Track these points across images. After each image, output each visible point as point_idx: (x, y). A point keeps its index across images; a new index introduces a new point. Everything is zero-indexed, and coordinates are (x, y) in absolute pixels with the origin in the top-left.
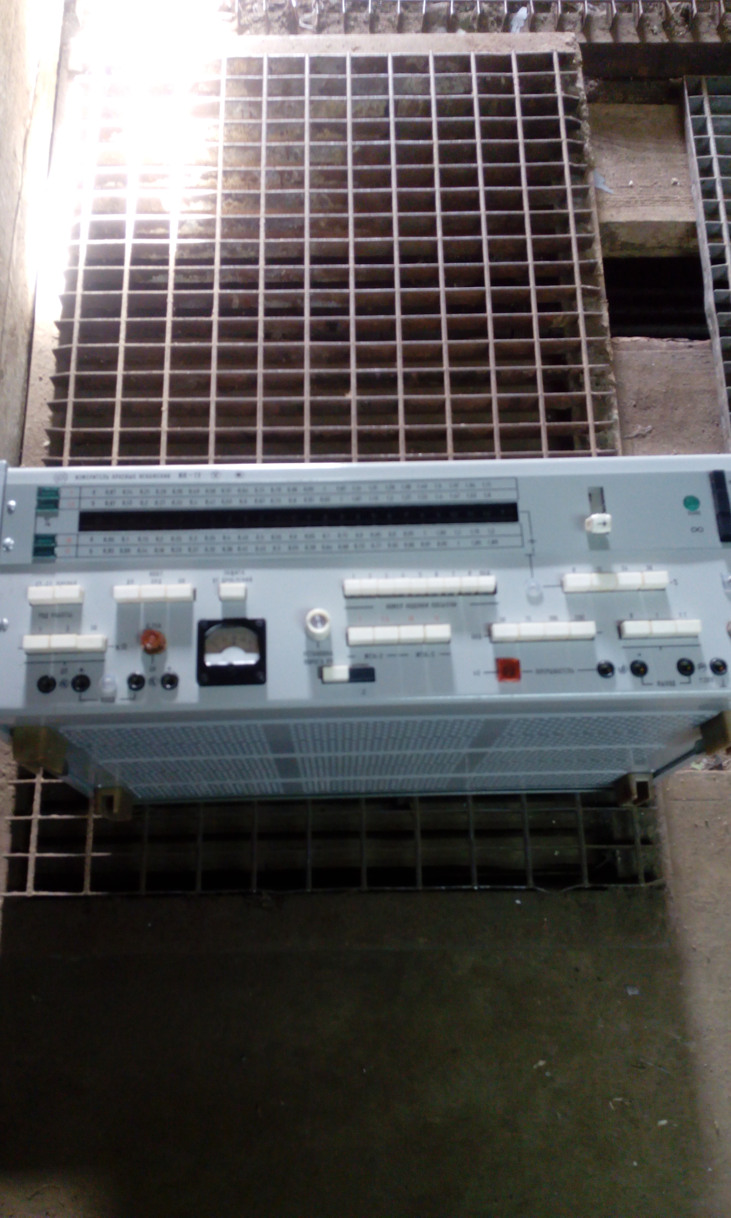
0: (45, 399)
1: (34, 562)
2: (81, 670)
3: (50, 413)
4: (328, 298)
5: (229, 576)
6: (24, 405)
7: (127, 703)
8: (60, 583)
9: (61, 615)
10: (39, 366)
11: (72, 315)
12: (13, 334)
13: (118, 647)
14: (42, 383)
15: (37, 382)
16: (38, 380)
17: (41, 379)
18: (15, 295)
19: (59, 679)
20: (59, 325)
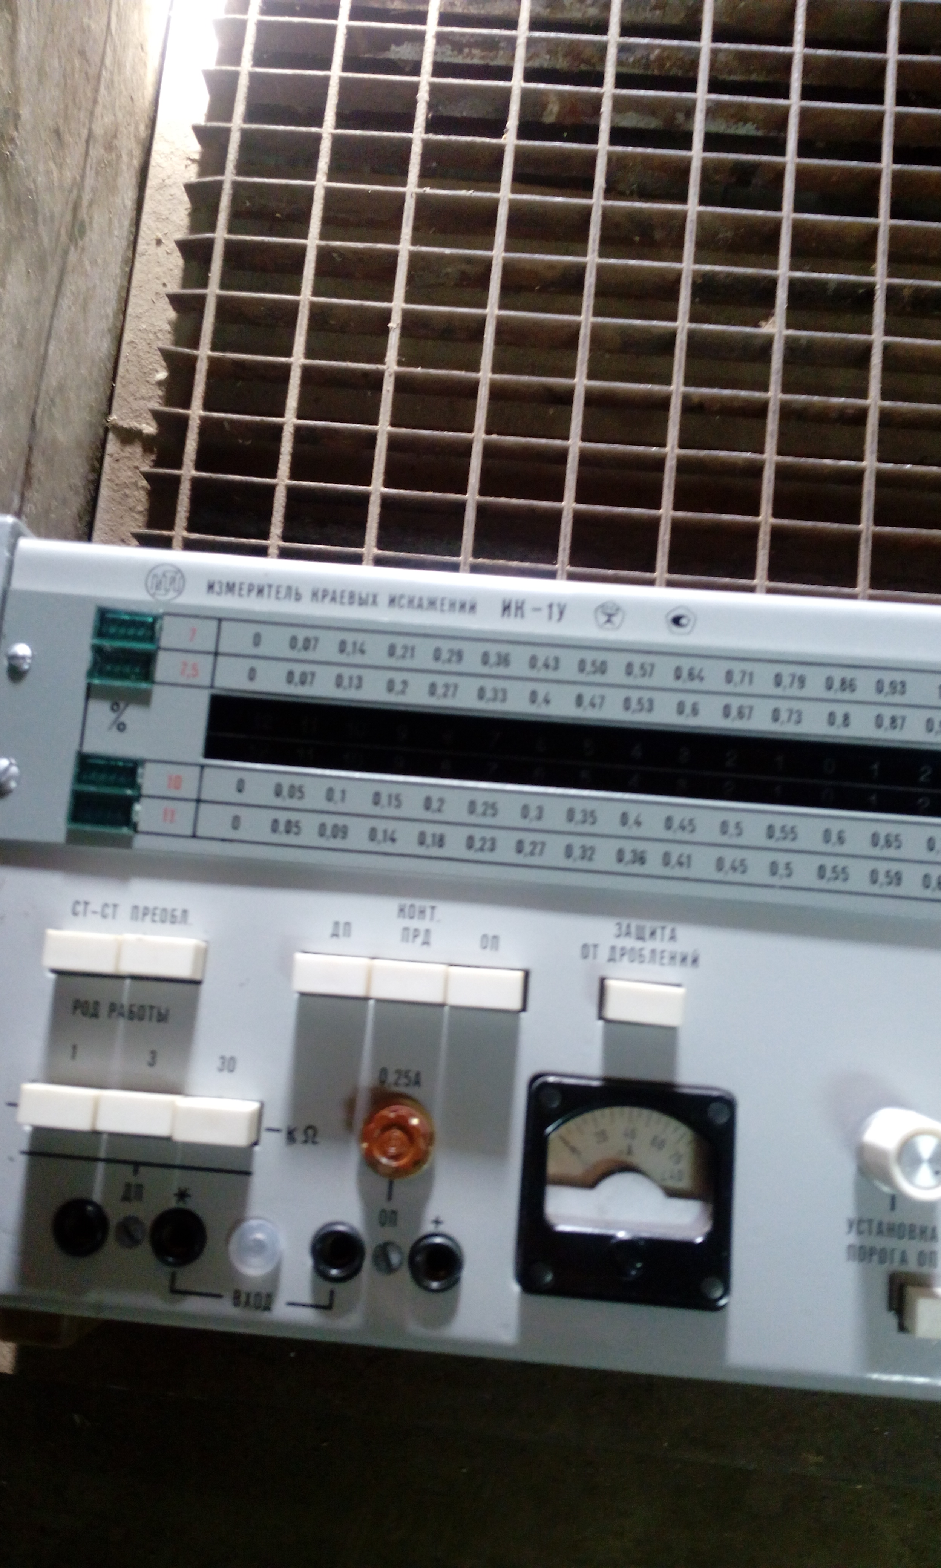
0: (164, 285)
1: (73, 837)
2: (182, 1195)
3: (172, 314)
4: (740, 114)
5: (630, 943)
6: (124, 294)
7: (308, 1316)
8: (140, 913)
9: (136, 1014)
10: (159, 218)
11: (228, 116)
12: (110, 147)
13: (291, 1136)
14: (161, 250)
15: (153, 248)
16: (154, 242)
17: (159, 242)
18: (119, 65)
19: (116, 1213)
20: (201, 133)
